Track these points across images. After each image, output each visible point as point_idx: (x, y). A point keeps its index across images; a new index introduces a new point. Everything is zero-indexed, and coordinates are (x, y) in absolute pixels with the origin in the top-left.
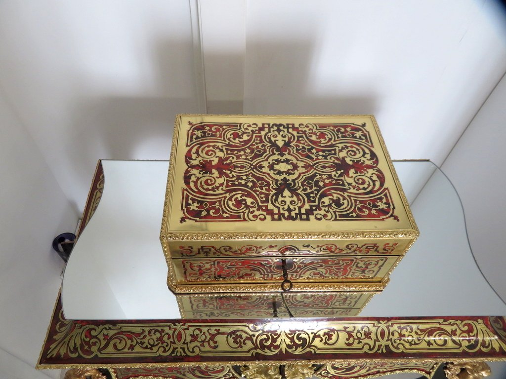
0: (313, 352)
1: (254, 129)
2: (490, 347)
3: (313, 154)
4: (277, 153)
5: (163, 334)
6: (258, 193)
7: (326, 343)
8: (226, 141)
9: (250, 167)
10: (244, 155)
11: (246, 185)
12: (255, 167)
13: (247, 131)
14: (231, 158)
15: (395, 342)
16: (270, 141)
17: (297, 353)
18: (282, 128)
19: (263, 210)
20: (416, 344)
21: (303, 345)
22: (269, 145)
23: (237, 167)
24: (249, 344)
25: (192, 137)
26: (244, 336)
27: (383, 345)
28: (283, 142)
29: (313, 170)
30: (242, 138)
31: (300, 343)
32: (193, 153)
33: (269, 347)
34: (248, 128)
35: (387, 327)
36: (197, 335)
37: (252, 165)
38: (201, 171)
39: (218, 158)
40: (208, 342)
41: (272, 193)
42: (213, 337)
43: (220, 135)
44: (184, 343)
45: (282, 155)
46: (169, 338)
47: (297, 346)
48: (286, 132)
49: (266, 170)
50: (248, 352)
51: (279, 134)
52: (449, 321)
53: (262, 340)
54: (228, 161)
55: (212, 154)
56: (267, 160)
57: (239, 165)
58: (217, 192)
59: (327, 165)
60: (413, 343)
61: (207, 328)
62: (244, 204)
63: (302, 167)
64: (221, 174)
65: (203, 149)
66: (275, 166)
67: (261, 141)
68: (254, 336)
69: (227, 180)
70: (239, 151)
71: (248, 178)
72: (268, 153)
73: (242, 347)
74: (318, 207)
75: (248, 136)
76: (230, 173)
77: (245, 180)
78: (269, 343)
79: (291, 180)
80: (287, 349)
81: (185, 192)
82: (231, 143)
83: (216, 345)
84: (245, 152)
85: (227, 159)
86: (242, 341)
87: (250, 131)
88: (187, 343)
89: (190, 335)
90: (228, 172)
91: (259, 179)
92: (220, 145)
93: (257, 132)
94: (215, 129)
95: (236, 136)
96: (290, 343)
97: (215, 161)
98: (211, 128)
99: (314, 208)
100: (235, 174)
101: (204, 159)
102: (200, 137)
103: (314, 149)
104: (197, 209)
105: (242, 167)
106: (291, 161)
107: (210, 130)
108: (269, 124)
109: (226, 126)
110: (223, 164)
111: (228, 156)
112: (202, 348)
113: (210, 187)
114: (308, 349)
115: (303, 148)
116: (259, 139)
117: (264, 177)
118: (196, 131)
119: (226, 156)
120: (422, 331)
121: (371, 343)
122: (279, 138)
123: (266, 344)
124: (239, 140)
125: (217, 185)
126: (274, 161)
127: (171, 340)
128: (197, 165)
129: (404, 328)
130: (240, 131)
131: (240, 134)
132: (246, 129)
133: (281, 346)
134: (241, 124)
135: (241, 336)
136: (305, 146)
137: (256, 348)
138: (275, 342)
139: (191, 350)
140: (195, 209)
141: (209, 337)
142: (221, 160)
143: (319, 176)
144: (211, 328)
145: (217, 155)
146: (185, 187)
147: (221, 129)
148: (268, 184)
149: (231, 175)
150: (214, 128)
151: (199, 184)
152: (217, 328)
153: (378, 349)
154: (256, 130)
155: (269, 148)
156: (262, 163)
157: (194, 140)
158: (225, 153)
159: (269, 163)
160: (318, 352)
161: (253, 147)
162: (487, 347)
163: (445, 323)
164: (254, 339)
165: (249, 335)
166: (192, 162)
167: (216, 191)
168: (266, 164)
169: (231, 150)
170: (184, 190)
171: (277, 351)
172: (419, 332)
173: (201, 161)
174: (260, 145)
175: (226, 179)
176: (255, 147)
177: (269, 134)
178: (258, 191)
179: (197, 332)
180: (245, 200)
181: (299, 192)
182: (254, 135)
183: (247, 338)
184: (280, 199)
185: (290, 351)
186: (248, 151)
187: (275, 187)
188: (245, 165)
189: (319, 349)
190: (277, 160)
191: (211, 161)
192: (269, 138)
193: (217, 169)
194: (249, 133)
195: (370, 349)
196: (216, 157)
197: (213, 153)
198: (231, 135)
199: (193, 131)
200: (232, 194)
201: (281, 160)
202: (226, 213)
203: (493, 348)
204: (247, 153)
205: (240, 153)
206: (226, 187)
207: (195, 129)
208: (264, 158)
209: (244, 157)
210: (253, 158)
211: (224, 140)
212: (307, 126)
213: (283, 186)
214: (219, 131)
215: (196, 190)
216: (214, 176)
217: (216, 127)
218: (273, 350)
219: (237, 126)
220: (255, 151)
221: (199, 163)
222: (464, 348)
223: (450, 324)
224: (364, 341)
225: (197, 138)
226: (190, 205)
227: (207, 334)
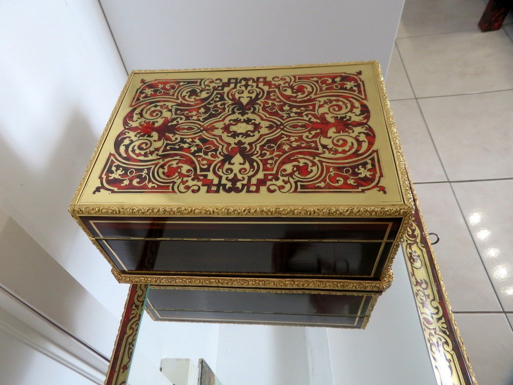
1: (274, 182)
3: (197, 145)
4: (246, 145)
6: (278, 100)
8: (319, 161)
9: (285, 127)
10: (292, 142)
11: (291, 107)
12: (278, 126)
13: (286, 179)
14: (310, 136)
16: (251, 162)
18: (229, 185)
19: (275, 85)
22: (254, 157)
23: (302, 126)
25: (373, 165)
28: (233, 161)
29: (205, 126)
30: (294, 166)
32: (365, 141)
34: (283, 184)
37: (282, 129)
38: (350, 120)
39: (329, 136)
41: (262, 100)
43: (328, 171)
45: (240, 143)
48: (224, 177)
49: (264, 124)
51: (235, 175)
54: (313, 132)
55: (338, 141)
56: (261, 136)
57: (299, 128)
58: (325, 99)
59: (186, 131)
62: (295, 89)
63: (218, 128)
64: (322, 117)
65: (351, 148)
66: (252, 129)
67: (265, 162)
69: (314, 111)
70: (299, 147)
71: (289, 114)
72: (258, 146)
74: (215, 89)
75: (285, 170)
76: (311, 118)
77: (292, 112)
79: (237, 114)
81: (363, 97)
82: (311, 158)
84: (290, 146)
85: (316, 136)
87: (281, 178)
90: (313, 120)
91: (276, 114)
92: (327, 155)
93: (270, 177)
94: (338, 181)
95: (303, 170)
97: (331, 132)
98: (345, 183)
99: (220, 88)
100: (305, 118)
101: (347, 134)
102: (360, 167)
103: (193, 151)
104: (346, 83)
105: (294, 126)
106: (230, 135)
107: (346, 179)
108: (248, 191)
109: (319, 188)
110: (321, 129)
111: (315, 139)
113: (334, 103)
115: (206, 153)
116: (268, 166)
117: (268, 116)
118: (368, 176)
119: (318, 139)
122: (236, 168)
124: (299, 162)
125: (327, 106)
126: (252, 134)
128: (355, 126)
130: (297, 179)
131: (296, 173)
132: (286, 182)
134: (295, 191)
136: (204, 156)
140: (348, 83)
142: (324, 134)
143: (201, 119)
145: (331, 140)
146: (365, 102)
147: (328, 180)
148: (264, 109)
149: (310, 116)
150: (341, 183)
151: (349, 105)
154: (271, 180)
155: (256, 152)
156: (268, 132)
157: (369, 162)
158: (319, 144)
159: (259, 132)
161: (278, 153)
166: (363, 130)
167: (327, 100)
168: (264, 131)
169: (310, 147)
170: (366, 99)
173: (351, 131)
174: (268, 156)
175: (316, 113)
176: (275, 153)
177: (251, 173)
178: (277, 102)
180: (293, 93)
181: (230, 102)
182: (274, 172)
184: (253, 96)
186: (286, 147)
187: (257, 106)
188: (291, 128)
190: (248, 136)
191: (338, 132)
192: (252, 166)
193: (328, 123)
194: (283, 175)
196: (330, 137)
197: (335, 142)
198: (312, 170)
199: (374, 176)
200: (308, 97)
201: (242, 137)
202: (314, 81)
204: (287, 144)
205: (297, 144)
206: (315, 104)
207: (372, 180)
208: (264, 138)
209: (292, 139)
210: (280, 137)
211: (321, 162)
212: (188, 188)
213: (248, 107)
214: (331, 178)
215: (351, 99)
216: (331, 115)
217: (337, 185)
219: (302, 187)
220: (275, 148)
221: (354, 129)
225: (364, 165)
226: (355, 86)
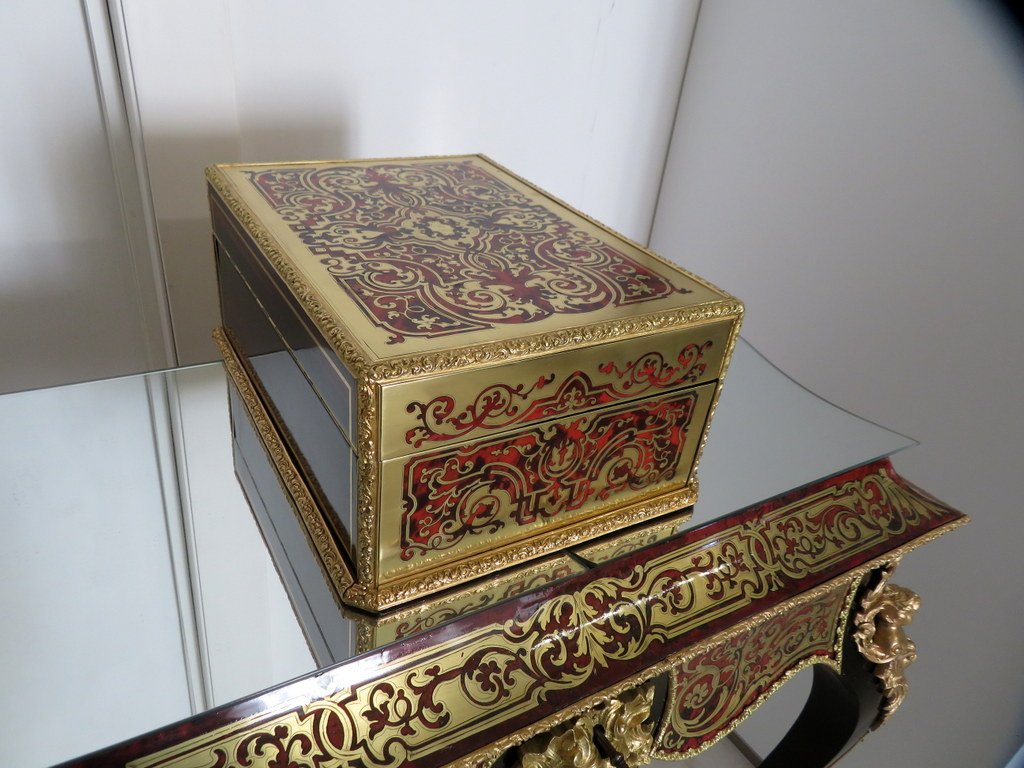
0: (663, 641)
2: (917, 517)
5: (285, 742)
7: (675, 611)
15: (788, 561)
17: (631, 655)
20: (819, 551)
21: (635, 632)
24: (522, 680)
26: (501, 660)
27: (773, 573)
31: (627, 630)
33: (568, 668)
35: (761, 532)
36: (384, 706)
40: (419, 714)
42: (425, 694)
44: (354, 746)
46: (306, 748)
47: (625, 640)
50: (528, 697)
52: (844, 487)
53: (545, 658)
60: (814, 551)
61: (404, 675)
68: (522, 651)
73: (507, 693)
78: (563, 656)
80: (608, 655)
83: (443, 714)
86: (501, 676)
88: (364, 743)
89: (365, 714)
96: (608, 640)
112: (410, 740)
114: (649, 638)
120: (815, 521)
121: (752, 578)
123: (558, 663)
127: (315, 751)
129: (788, 526)
133: (592, 654)
135: (494, 667)
137: (540, 682)
138: (576, 650)
139: (381, 758)
141: (414, 700)
144: (414, 670)
152: (429, 665)
153: (771, 586)
160: (671, 635)
162: (913, 518)
163: (840, 493)
164: (527, 660)
165: (513, 654)
171: (589, 669)
172: (811, 525)
179: (380, 698)
183: (511, 666)
185: (615, 656)
189: (669, 629)
195: (757, 591)
203: (921, 516)
218: (579, 670)
222: (887, 531)
223: (847, 493)
224: (739, 578)
227: (408, 693)
